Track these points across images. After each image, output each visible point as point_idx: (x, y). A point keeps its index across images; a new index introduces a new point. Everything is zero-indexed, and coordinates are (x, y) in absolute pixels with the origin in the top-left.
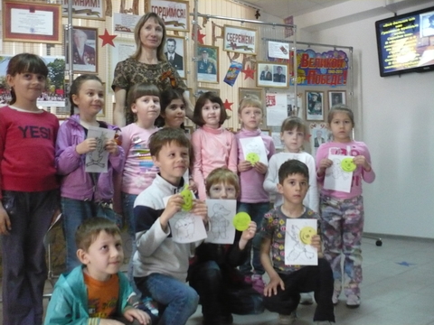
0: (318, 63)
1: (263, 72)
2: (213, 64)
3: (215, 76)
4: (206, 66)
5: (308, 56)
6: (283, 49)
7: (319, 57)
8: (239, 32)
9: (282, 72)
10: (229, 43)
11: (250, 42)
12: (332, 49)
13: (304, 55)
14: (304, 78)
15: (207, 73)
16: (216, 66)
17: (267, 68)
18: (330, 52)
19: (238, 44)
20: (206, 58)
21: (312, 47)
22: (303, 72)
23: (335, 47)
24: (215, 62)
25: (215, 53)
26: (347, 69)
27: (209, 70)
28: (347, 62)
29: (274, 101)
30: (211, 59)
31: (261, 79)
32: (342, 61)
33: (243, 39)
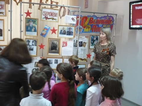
0: (98, 22)
1: (61, 31)
2: (35, 27)
3: (36, 33)
4: (31, 28)
5: (93, 19)
6: (73, 19)
7: (99, 19)
8: (49, 11)
9: (71, 30)
10: (44, 16)
11: (55, 16)
12: (106, 15)
13: (91, 18)
14: (90, 29)
15: (32, 31)
16: (36, 28)
17: (64, 28)
18: (105, 17)
19: (49, 17)
20: (32, 24)
21: (95, 14)
22: (90, 26)
23: (108, 14)
24: (36, 26)
25: (37, 22)
26: (113, 25)
27: (33, 30)
28: (113, 21)
29: (66, 44)
30: (34, 25)
31: (60, 34)
32: (111, 21)
33: (52, 14)
